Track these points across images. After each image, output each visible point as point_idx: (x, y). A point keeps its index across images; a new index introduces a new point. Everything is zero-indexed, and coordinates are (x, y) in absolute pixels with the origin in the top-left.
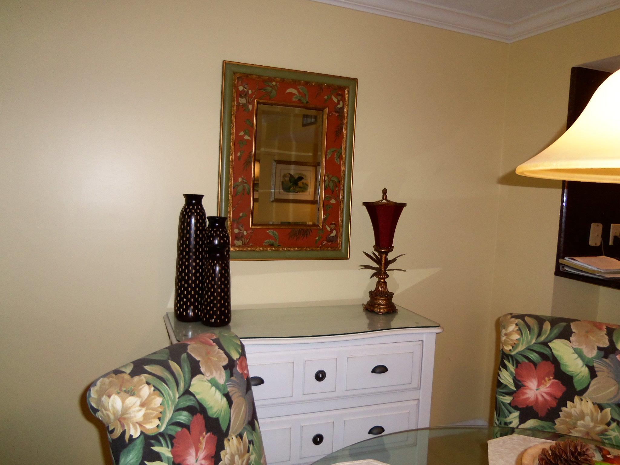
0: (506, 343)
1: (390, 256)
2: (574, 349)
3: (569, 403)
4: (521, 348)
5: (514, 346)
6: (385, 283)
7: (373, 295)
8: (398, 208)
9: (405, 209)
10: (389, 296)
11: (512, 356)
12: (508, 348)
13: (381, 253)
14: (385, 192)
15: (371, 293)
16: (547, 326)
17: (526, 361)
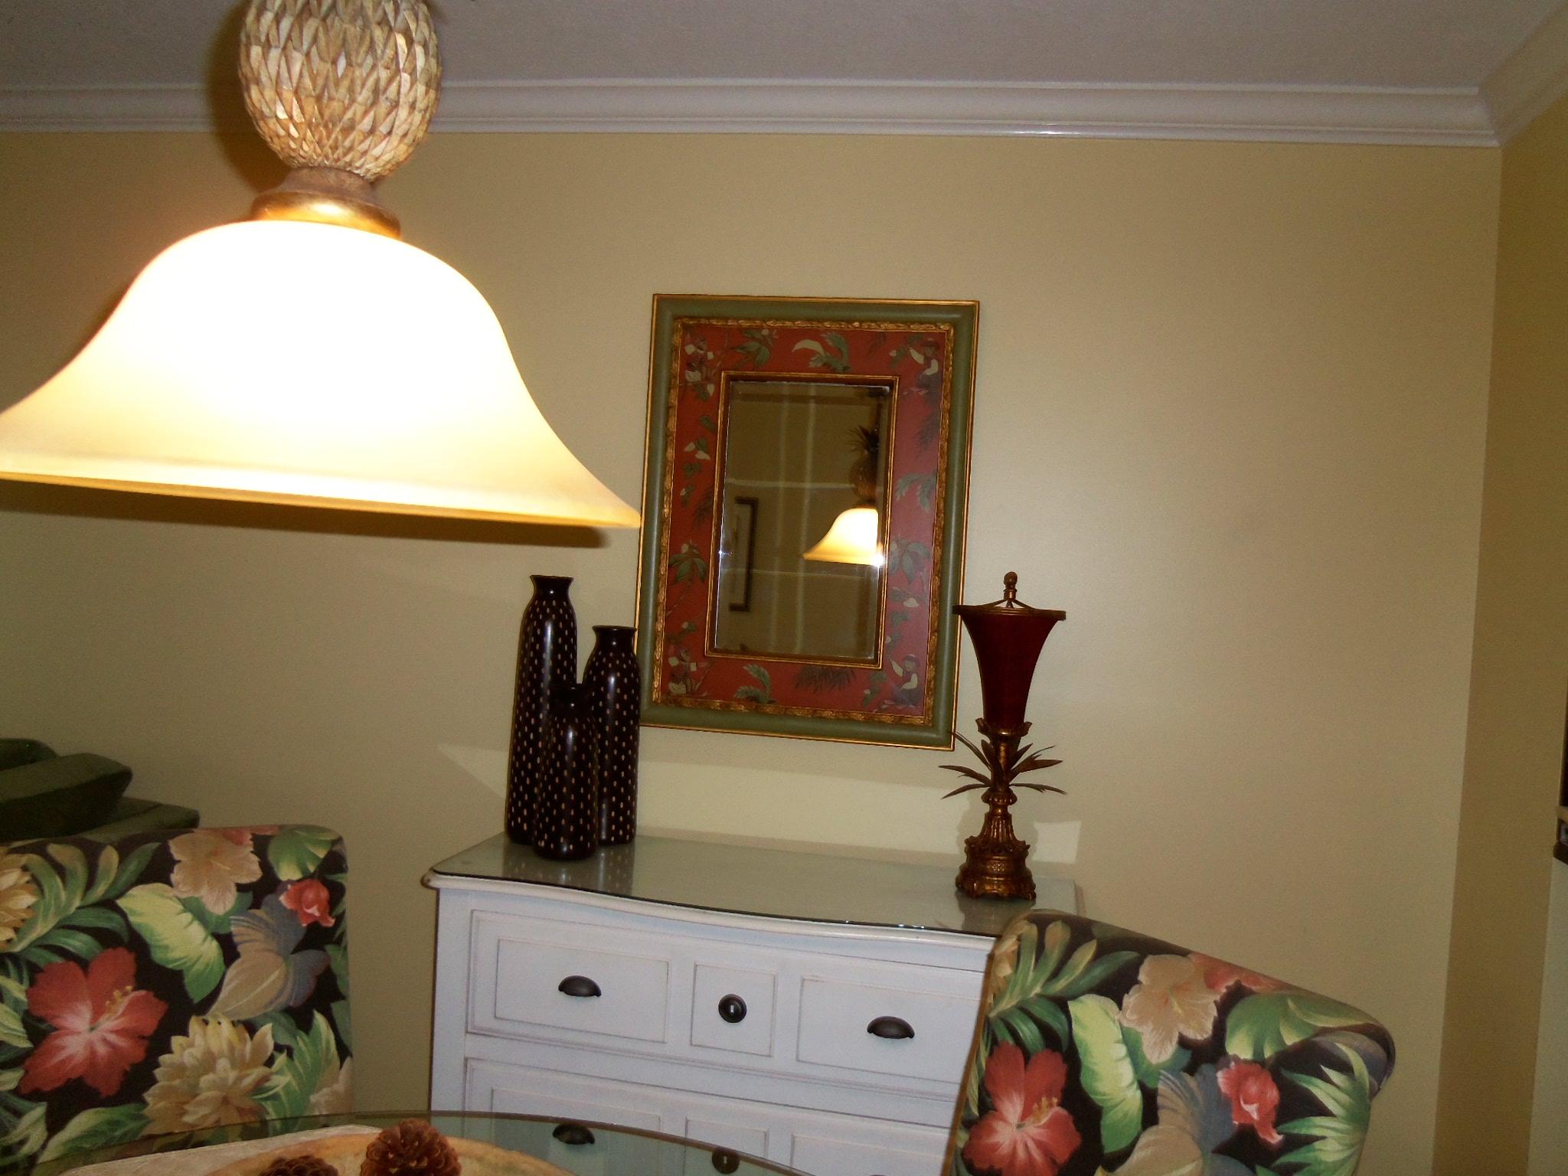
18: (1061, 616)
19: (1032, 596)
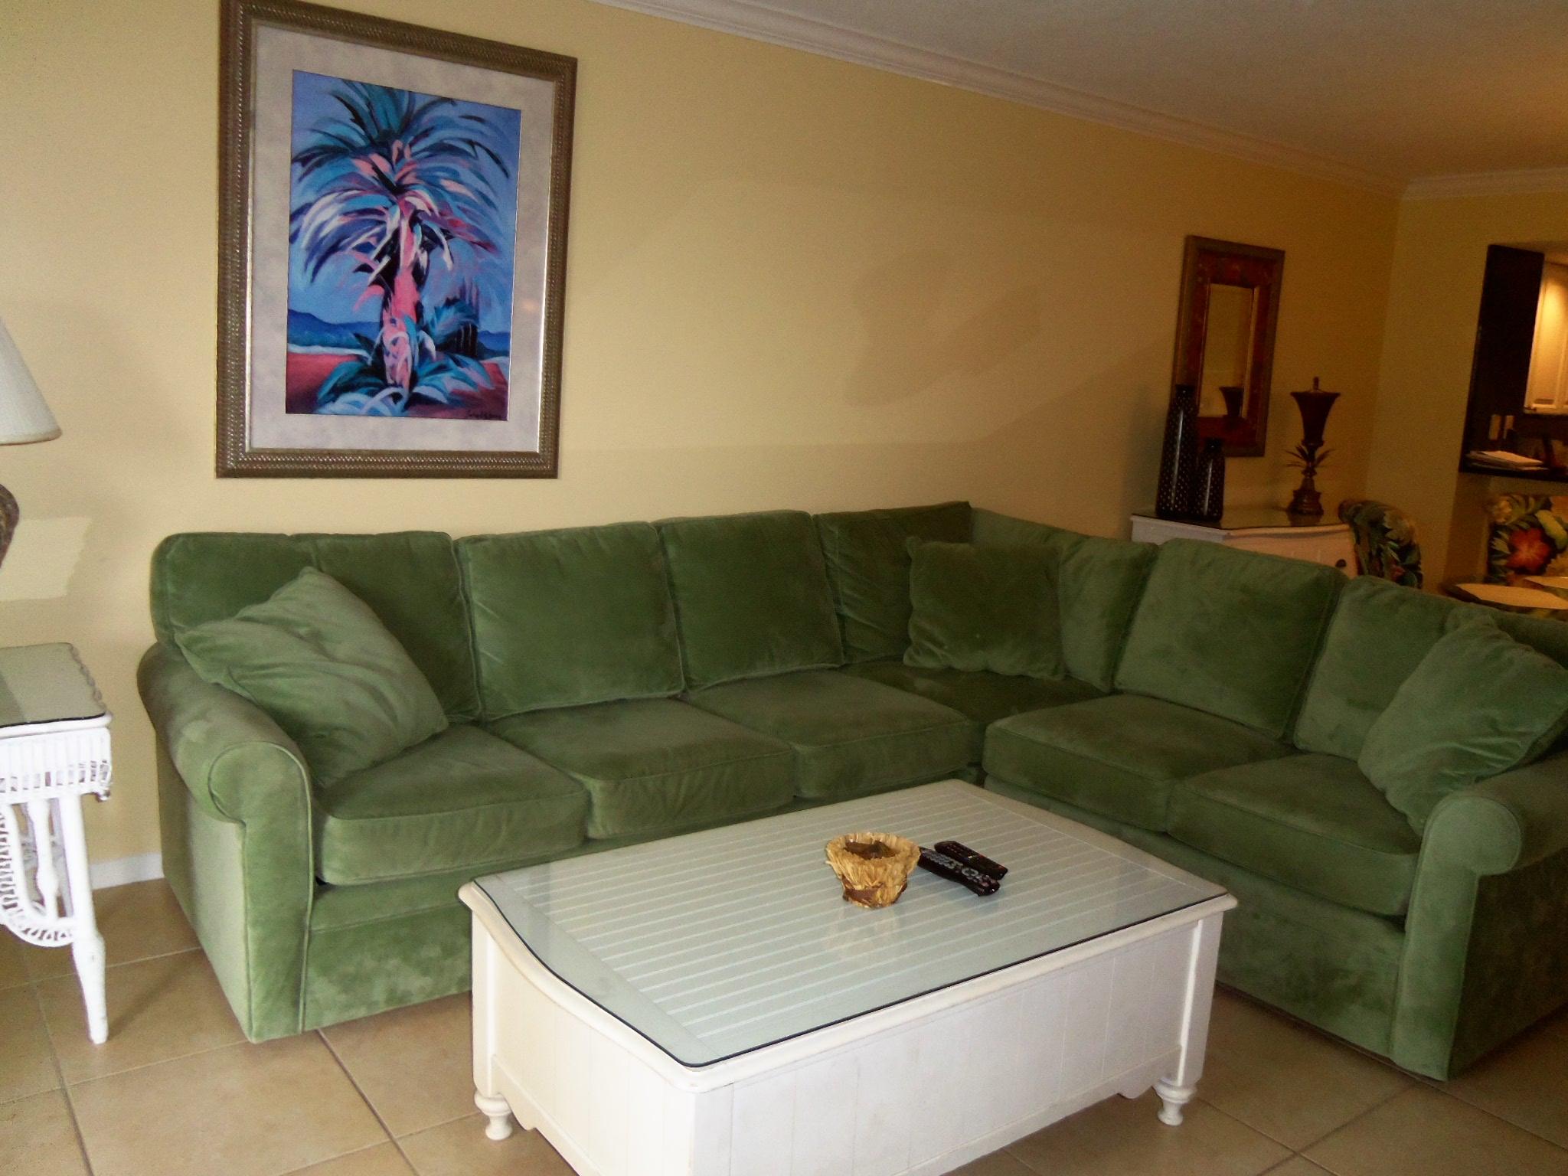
0: (1499, 516)
1: (1319, 452)
2: (1554, 517)
3: (1553, 560)
4: (1513, 519)
5: (1507, 519)
6: (1312, 481)
7: (1298, 494)
8: (1331, 398)
9: (1338, 399)
10: (1316, 496)
11: (1505, 526)
12: (1501, 520)
13: (1309, 448)
14: (1316, 381)
15: (1295, 492)
16: (1532, 500)
17: (1518, 530)
18: (1335, 396)
19: (1325, 387)
